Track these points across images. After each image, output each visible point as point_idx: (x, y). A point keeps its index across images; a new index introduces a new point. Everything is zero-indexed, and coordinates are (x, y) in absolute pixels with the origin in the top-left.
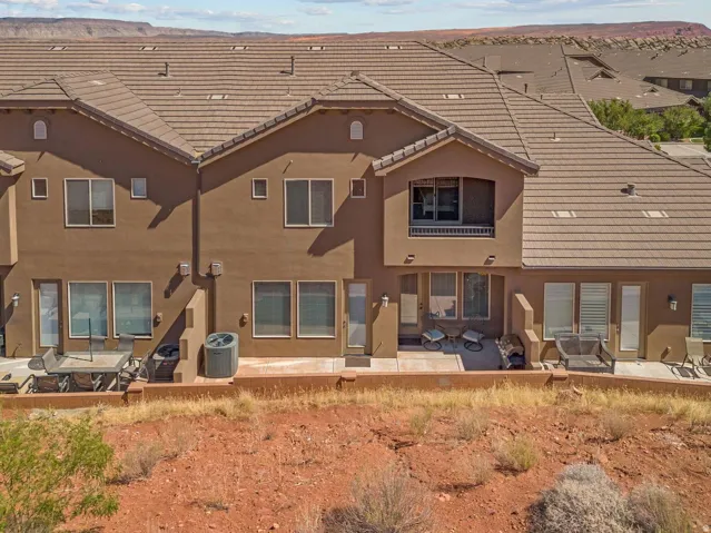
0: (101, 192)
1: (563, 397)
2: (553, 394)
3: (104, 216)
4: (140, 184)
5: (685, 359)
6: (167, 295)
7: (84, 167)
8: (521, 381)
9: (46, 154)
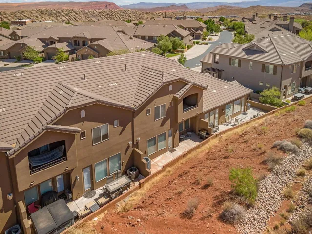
0: (103, 128)
1: (220, 138)
2: (218, 138)
3: (106, 137)
4: (116, 122)
5: (226, 122)
6: (125, 154)
7: (99, 122)
8: (212, 138)
9: (85, 122)
